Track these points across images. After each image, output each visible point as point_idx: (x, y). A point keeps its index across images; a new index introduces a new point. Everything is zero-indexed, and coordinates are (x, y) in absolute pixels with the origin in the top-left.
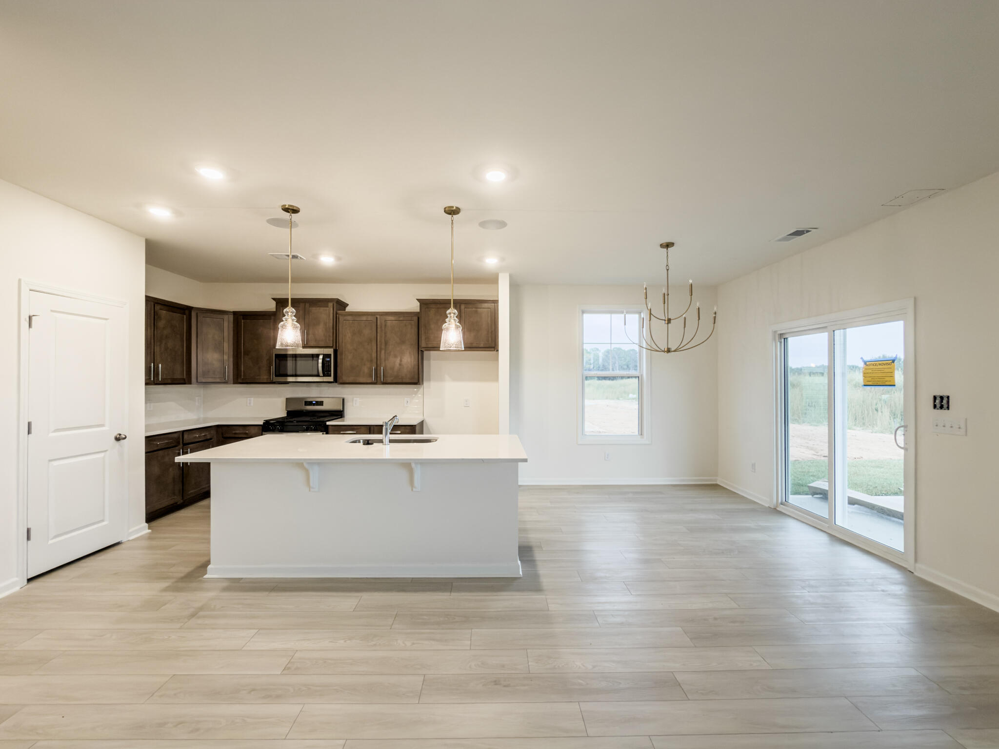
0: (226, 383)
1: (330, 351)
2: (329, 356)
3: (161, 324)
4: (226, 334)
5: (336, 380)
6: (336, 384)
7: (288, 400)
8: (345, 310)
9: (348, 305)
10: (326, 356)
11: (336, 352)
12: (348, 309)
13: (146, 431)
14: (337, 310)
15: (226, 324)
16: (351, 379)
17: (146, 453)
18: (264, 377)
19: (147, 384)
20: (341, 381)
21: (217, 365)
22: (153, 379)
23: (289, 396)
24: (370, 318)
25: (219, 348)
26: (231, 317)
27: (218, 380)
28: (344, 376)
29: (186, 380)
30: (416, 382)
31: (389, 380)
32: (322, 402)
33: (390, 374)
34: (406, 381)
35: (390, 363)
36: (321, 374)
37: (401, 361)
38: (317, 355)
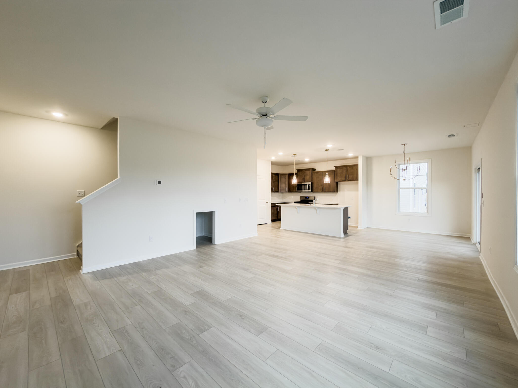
0: (286, 192)
1: (310, 183)
2: (310, 184)
3: (273, 178)
4: (286, 179)
5: (312, 191)
6: (312, 192)
7: (301, 197)
8: (315, 171)
9: (316, 169)
10: (309, 184)
11: (312, 183)
12: (316, 171)
14: (312, 171)
15: (286, 177)
16: (316, 191)
17: (271, 207)
18: (295, 191)
19: (271, 192)
20: (314, 191)
21: (284, 187)
22: (272, 192)
23: (301, 196)
24: (321, 173)
25: (285, 183)
26: (287, 175)
27: (284, 191)
28: (314, 190)
29: (278, 192)
30: (334, 191)
31: (326, 191)
32: (309, 197)
33: (327, 189)
34: (331, 191)
35: (327, 186)
36: (308, 190)
37: (330, 185)
38: (307, 184)
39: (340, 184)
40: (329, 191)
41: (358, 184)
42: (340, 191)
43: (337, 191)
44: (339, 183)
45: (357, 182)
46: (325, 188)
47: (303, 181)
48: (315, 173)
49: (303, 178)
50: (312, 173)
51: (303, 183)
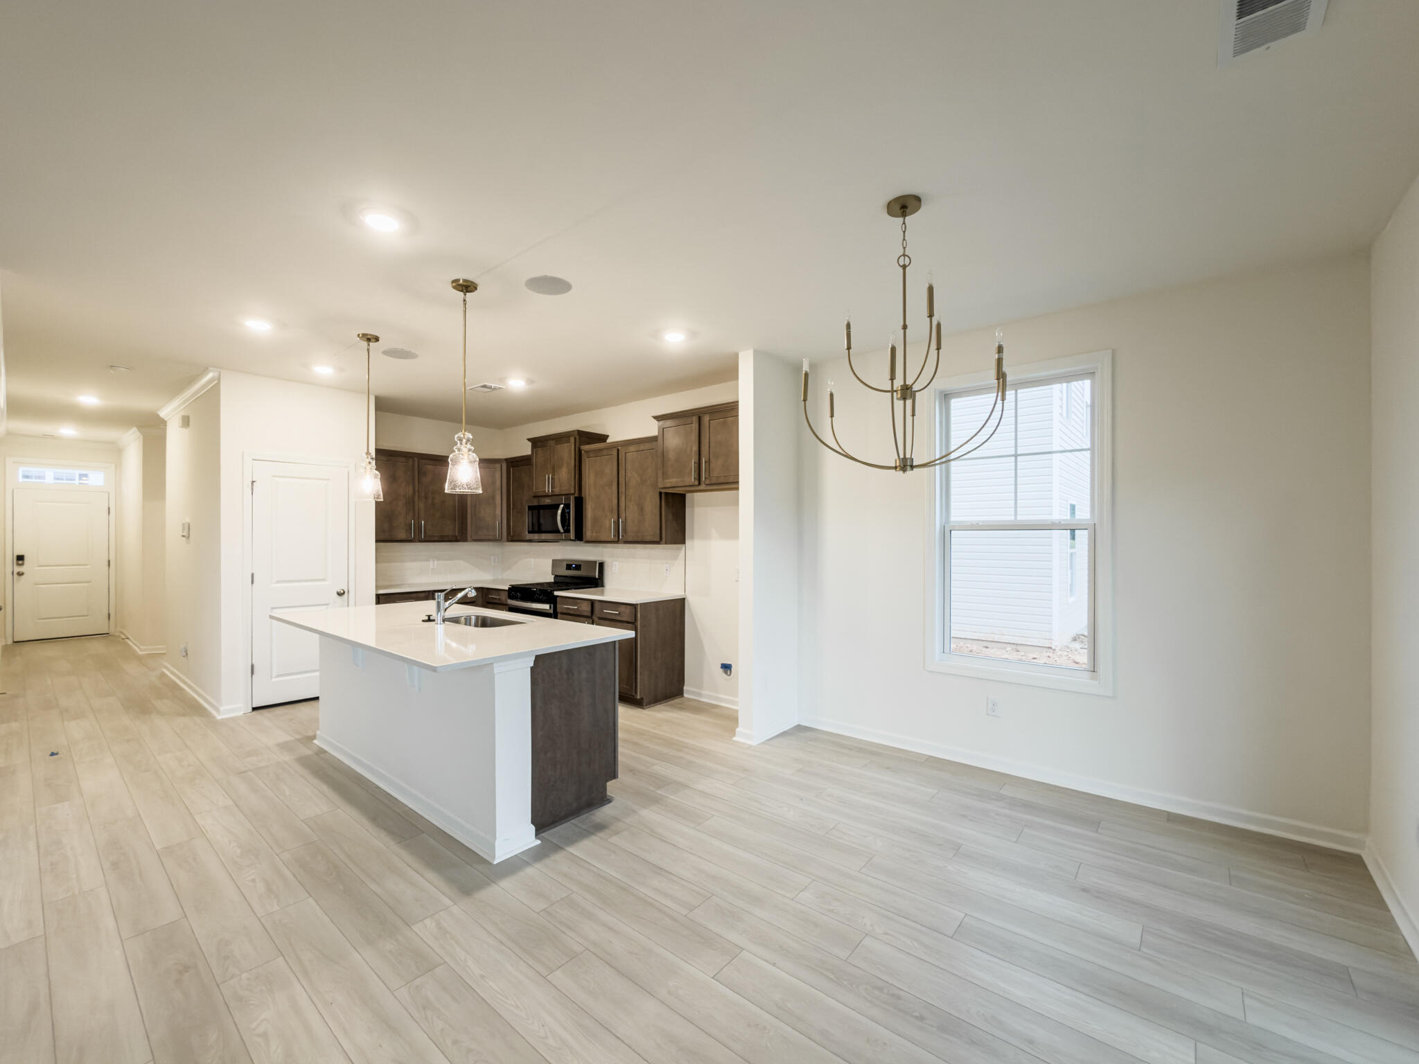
5: (579, 538)
6: (581, 543)
7: (553, 562)
9: (607, 436)
10: (565, 506)
14: (583, 444)
20: (586, 539)
21: (489, 520)
23: (558, 557)
25: (491, 501)
26: (504, 465)
28: (588, 533)
29: (460, 538)
30: (658, 539)
31: (630, 538)
32: (580, 566)
33: (631, 528)
34: (648, 539)
35: (631, 513)
36: (562, 530)
37: (641, 509)
38: (559, 505)
39: (693, 507)
40: (639, 540)
41: (736, 502)
42: (692, 538)
43: (682, 540)
44: (688, 496)
45: (734, 492)
46: (625, 523)
47: (548, 489)
48: (591, 455)
49: (549, 478)
50: (580, 451)
51: (548, 501)
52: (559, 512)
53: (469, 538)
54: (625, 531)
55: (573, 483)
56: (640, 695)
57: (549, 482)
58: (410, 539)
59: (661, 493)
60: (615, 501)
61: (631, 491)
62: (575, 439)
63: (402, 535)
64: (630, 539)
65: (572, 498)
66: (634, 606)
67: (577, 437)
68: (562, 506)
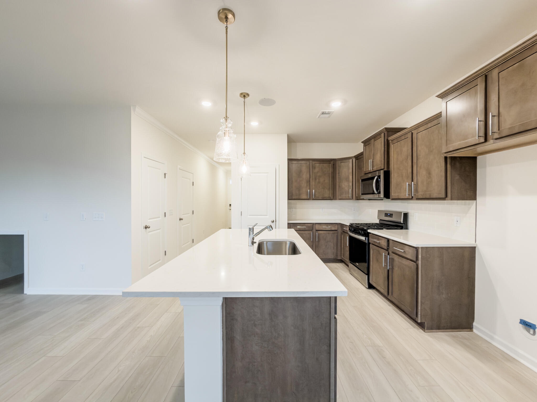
0: (352, 199)
2: (380, 177)
5: (387, 197)
13: (288, 220)
14: (388, 136)
16: (396, 196)
20: (392, 197)
24: (407, 136)
25: (348, 179)
26: (354, 160)
28: (392, 193)
30: (444, 196)
31: (420, 195)
32: (392, 214)
33: (421, 189)
34: (435, 196)
35: (421, 176)
36: (376, 192)
37: (429, 173)
38: (374, 177)
40: (428, 197)
42: (484, 194)
43: (472, 197)
46: (416, 185)
47: (370, 169)
48: (395, 141)
49: (370, 162)
50: (388, 141)
51: (370, 176)
52: (375, 181)
53: (337, 198)
54: (416, 190)
55: (383, 163)
56: (421, 319)
57: (370, 163)
58: (308, 198)
59: (446, 158)
60: (410, 170)
61: (420, 161)
62: (384, 134)
63: (304, 197)
64: (419, 197)
65: (382, 172)
66: (417, 249)
67: (386, 133)
68: (376, 177)
